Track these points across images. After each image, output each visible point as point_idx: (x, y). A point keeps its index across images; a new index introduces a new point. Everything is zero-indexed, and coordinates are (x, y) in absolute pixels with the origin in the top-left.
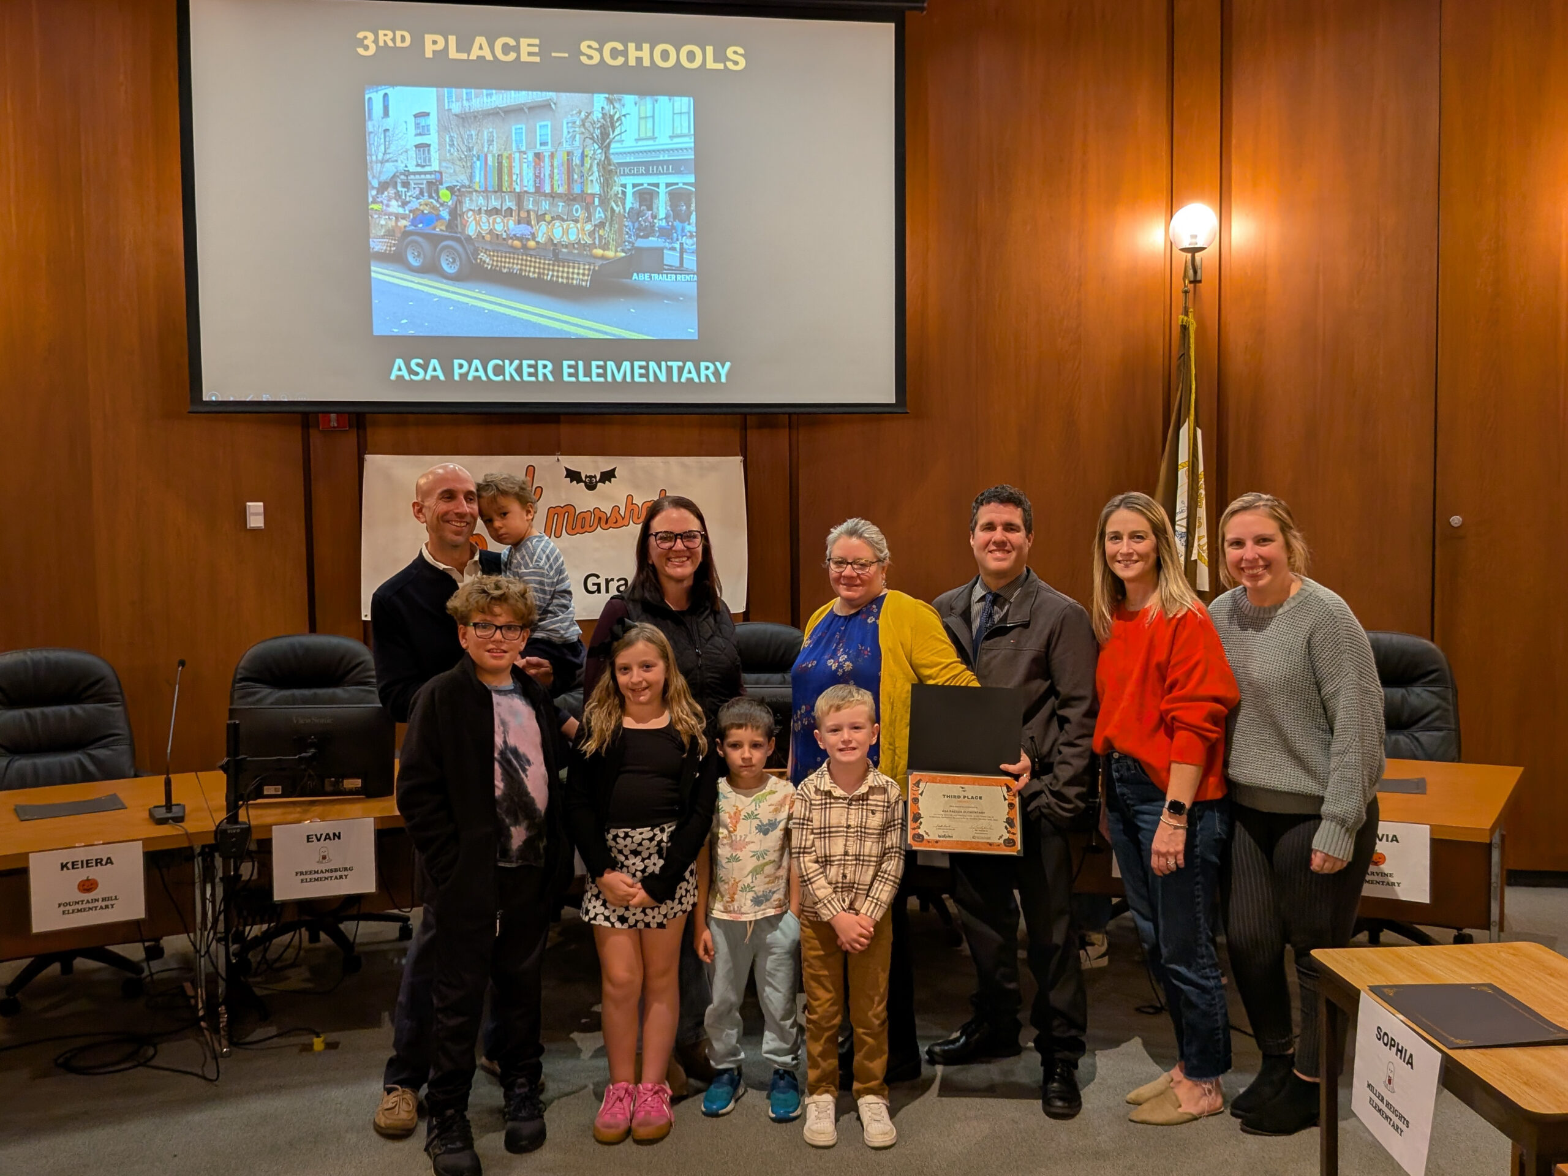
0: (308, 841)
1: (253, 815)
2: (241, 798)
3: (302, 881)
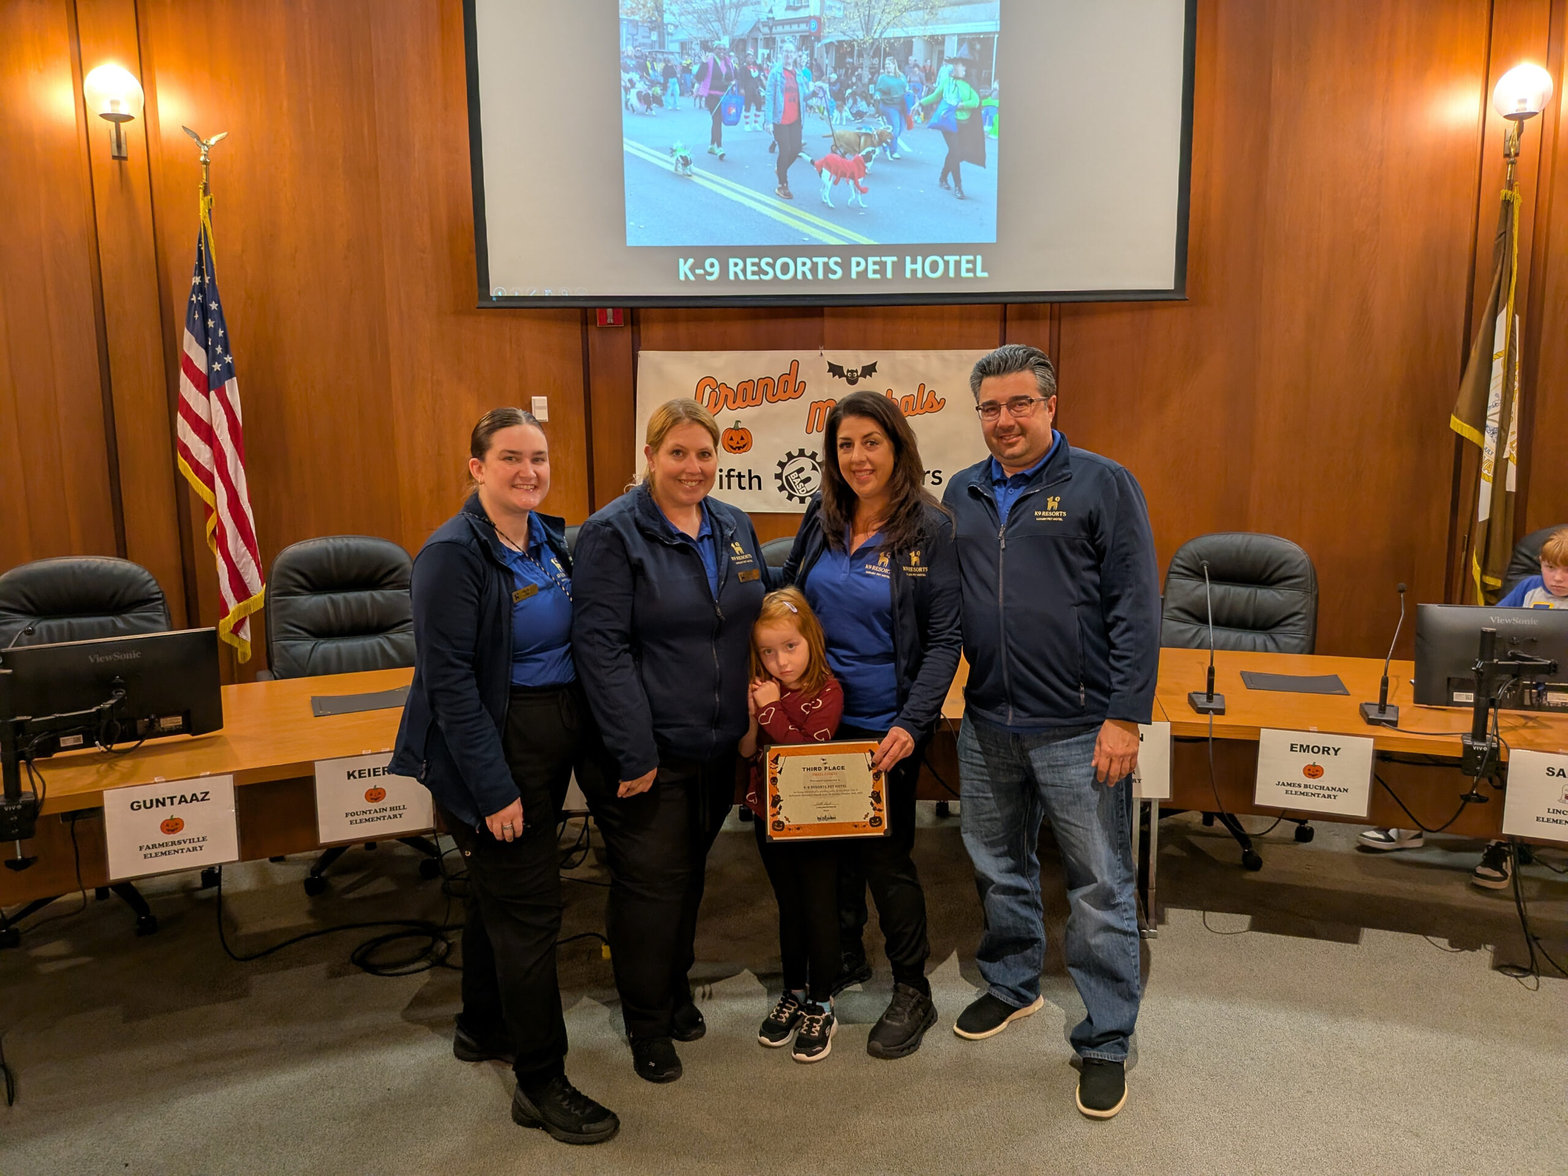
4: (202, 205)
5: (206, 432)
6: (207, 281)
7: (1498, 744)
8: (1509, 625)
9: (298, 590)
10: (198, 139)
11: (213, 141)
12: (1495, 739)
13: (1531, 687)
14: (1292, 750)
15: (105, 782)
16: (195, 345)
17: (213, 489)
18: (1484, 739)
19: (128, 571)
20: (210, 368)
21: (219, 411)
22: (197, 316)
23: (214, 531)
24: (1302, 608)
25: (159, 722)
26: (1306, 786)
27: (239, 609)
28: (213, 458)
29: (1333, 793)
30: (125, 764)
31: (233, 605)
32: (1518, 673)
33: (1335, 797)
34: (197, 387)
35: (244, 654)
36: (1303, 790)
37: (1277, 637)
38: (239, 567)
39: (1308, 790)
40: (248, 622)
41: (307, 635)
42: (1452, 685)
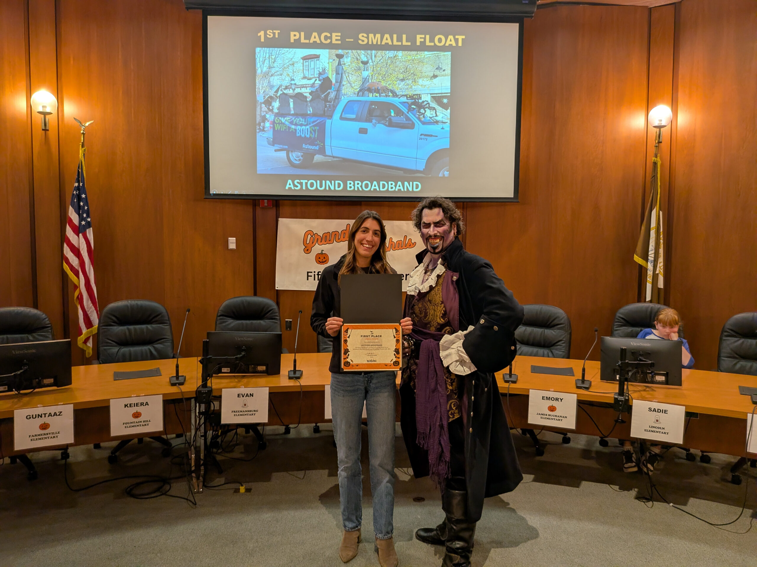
0: (238, 397)
1: (214, 383)
2: (209, 376)
3: (235, 415)
4: (81, 152)
5: (76, 251)
6: (81, 185)
7: (628, 397)
8: (639, 346)
9: (113, 324)
10: (81, 123)
11: (87, 124)
12: (627, 395)
13: (651, 373)
14: (543, 399)
15: (16, 406)
16: (74, 213)
17: (78, 277)
18: (623, 395)
19: (36, 314)
20: (80, 223)
21: (83, 243)
22: (75, 200)
23: (78, 297)
24: (564, 338)
25: (43, 381)
26: (549, 415)
27: (87, 333)
28: (79, 265)
29: (560, 418)
30: (26, 399)
31: (84, 331)
32: (637, 366)
34: (74, 232)
35: (89, 353)
36: (548, 417)
37: (553, 351)
38: (88, 313)
39: (550, 417)
40: (91, 338)
41: (116, 344)
42: (615, 372)
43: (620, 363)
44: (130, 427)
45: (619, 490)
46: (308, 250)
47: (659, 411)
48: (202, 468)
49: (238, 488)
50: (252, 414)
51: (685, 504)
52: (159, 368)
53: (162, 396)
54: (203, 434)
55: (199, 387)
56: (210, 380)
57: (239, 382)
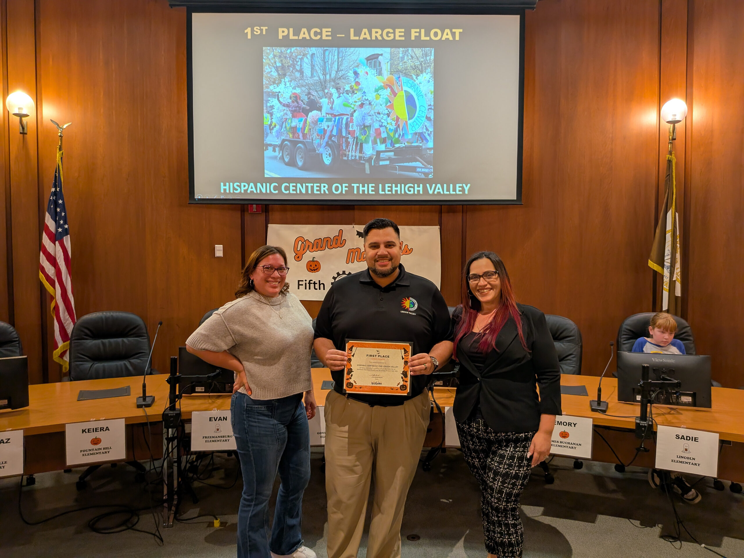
0: (210, 421)
1: (183, 405)
2: (177, 397)
3: (206, 441)
4: (58, 155)
5: (52, 260)
6: (58, 190)
7: (652, 422)
8: (662, 362)
9: (86, 337)
10: (58, 125)
11: (65, 127)
12: (651, 419)
13: (675, 393)
16: (51, 220)
17: (54, 287)
18: (645, 420)
20: (57, 230)
21: (59, 251)
22: (52, 206)
23: (54, 308)
24: (574, 352)
26: (561, 442)
27: (64, 347)
28: (55, 275)
29: (574, 446)
31: (61, 344)
32: (662, 386)
33: (575, 448)
34: (50, 239)
35: (66, 368)
36: (559, 444)
37: (564, 366)
38: (65, 325)
39: (562, 444)
40: (68, 352)
41: (89, 360)
42: (635, 392)
43: (642, 383)
44: (88, 454)
45: (640, 526)
46: (298, 257)
47: (688, 438)
48: (176, 497)
49: (212, 521)
50: (226, 440)
51: (719, 545)
52: (129, 387)
53: (124, 419)
54: (176, 460)
55: (168, 408)
56: (179, 401)
57: (214, 402)
